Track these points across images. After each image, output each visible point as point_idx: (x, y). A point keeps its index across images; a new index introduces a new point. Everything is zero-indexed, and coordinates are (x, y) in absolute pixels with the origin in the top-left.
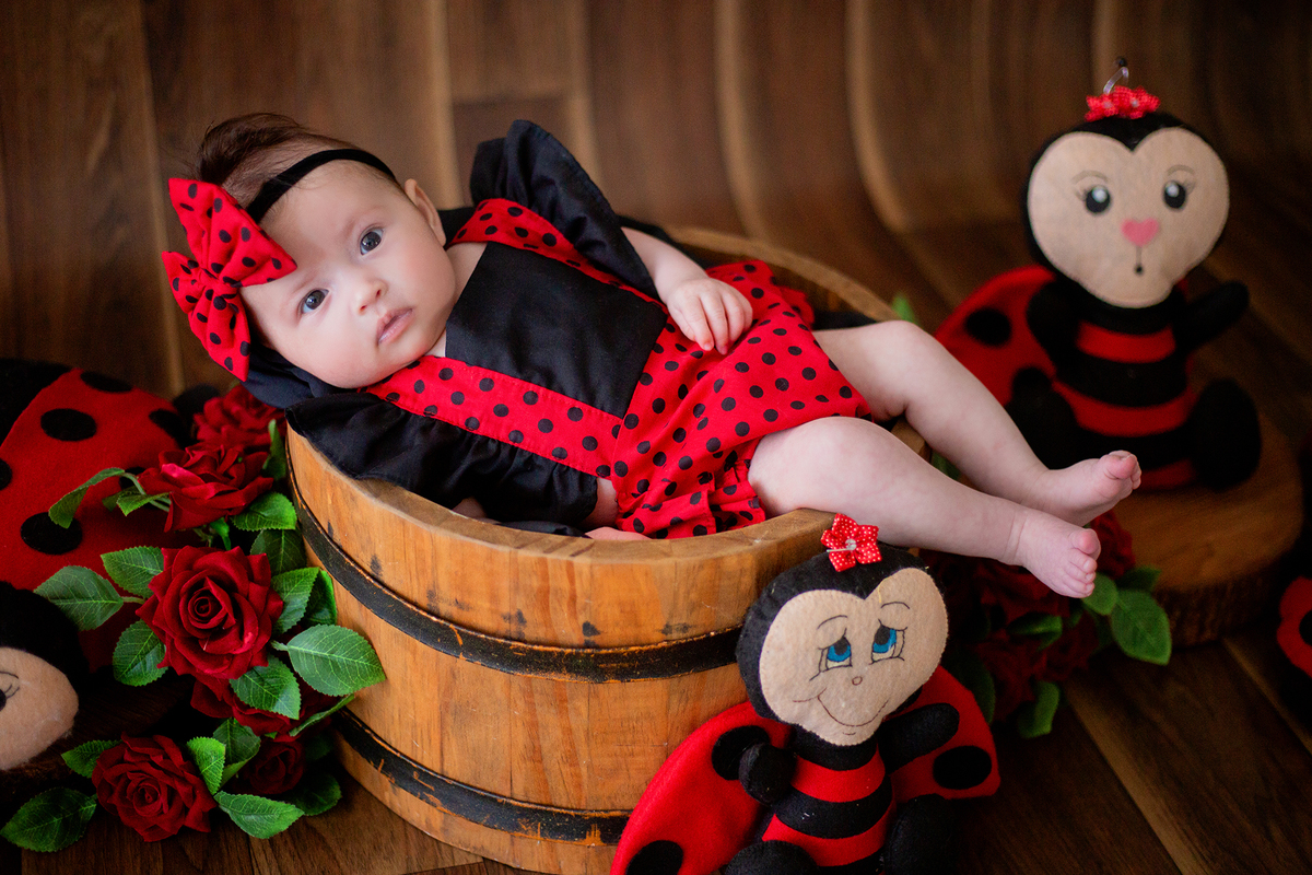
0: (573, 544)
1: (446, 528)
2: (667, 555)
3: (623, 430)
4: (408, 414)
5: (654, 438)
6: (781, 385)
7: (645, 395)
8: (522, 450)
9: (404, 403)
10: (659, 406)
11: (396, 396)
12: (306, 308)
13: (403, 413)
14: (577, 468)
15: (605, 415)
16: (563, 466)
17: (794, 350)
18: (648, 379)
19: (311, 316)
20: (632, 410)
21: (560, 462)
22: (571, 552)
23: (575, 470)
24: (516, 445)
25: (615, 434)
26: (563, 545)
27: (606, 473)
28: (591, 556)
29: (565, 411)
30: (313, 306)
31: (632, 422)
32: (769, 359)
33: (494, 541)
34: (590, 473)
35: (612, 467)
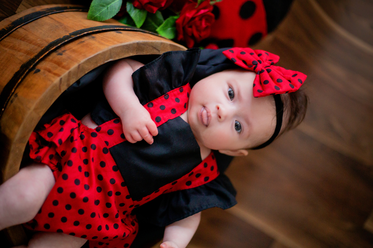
0: (66, 84)
3: (105, 145)
4: (172, 89)
5: (93, 153)
6: (68, 207)
7: (110, 163)
9: (176, 91)
10: (103, 164)
11: (181, 91)
12: (230, 89)
13: (174, 87)
15: (115, 144)
16: (112, 119)
17: (77, 223)
18: (115, 169)
19: (227, 89)
22: (63, 80)
23: (107, 121)
25: (107, 143)
26: (68, 80)
27: (97, 129)
28: (56, 85)
30: (229, 92)
31: (105, 151)
32: (81, 212)
33: (89, 61)
34: (102, 125)
35: (97, 133)
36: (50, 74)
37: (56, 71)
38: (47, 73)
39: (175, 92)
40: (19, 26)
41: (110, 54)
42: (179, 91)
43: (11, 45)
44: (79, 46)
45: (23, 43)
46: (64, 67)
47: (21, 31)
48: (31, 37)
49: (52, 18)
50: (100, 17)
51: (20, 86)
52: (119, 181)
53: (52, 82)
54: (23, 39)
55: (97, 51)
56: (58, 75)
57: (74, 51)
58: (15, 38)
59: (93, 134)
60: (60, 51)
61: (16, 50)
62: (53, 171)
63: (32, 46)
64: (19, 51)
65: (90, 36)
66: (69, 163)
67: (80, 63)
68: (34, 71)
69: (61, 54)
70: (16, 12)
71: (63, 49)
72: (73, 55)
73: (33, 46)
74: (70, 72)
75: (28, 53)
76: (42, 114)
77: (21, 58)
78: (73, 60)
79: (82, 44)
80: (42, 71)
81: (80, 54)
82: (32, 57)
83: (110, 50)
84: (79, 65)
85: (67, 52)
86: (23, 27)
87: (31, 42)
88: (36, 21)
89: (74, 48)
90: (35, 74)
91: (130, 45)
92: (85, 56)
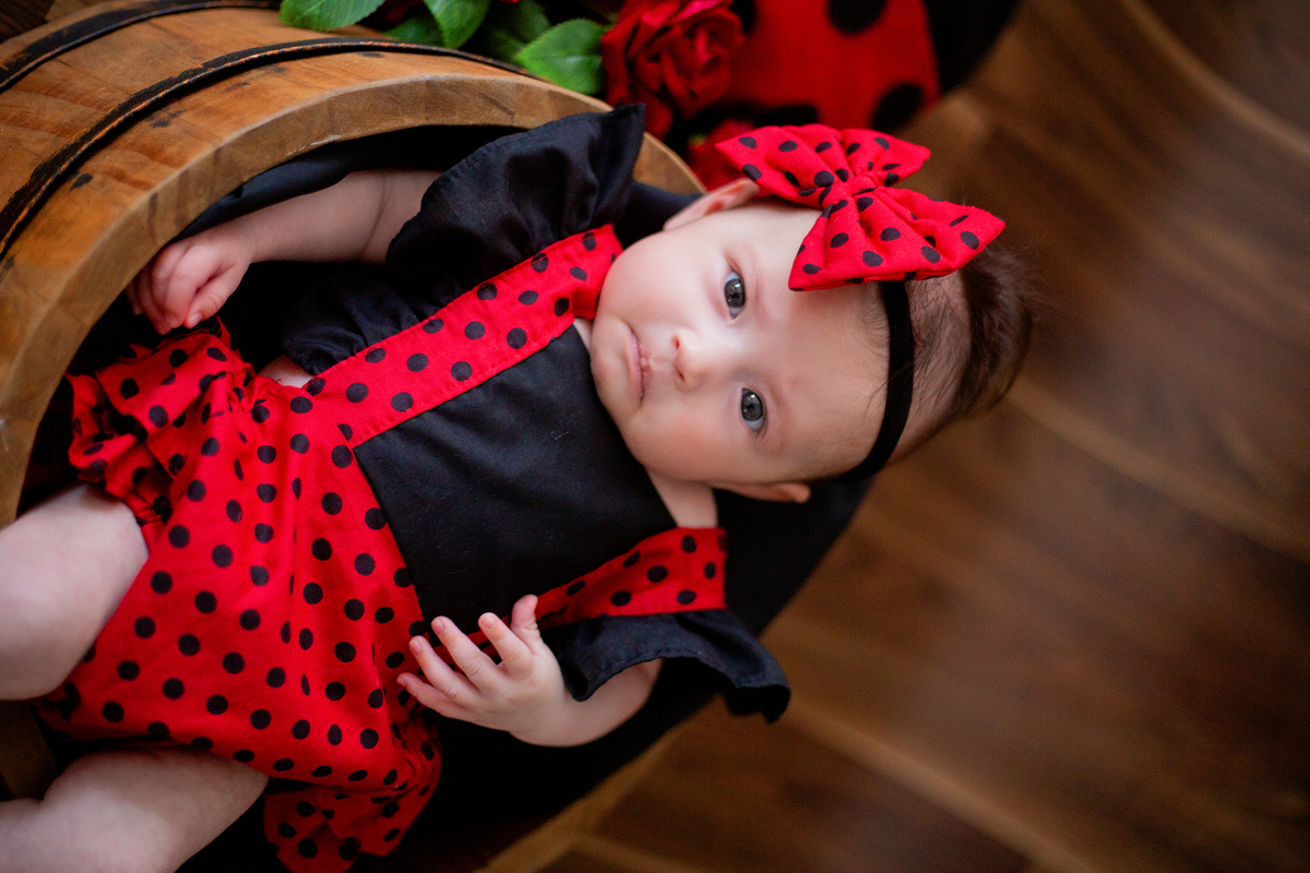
0: (171, 216)
1: (316, 108)
2: (65, 301)
8: (414, 324)
9: (572, 245)
11: (591, 247)
13: (564, 232)
14: (344, 363)
15: (373, 433)
16: (359, 350)
18: (375, 520)
19: (720, 278)
20: (352, 469)
21: (366, 350)
22: (161, 201)
23: (345, 358)
24: (426, 321)
26: (180, 203)
28: (135, 218)
29: (416, 396)
31: (341, 457)
33: (252, 138)
34: (327, 372)
35: (312, 399)
36: (121, 185)
37: (140, 176)
38: (113, 183)
39: (569, 250)
40: (49, 55)
41: (331, 115)
42: (580, 246)
43: (15, 112)
44: (228, 96)
45: (51, 102)
46: (168, 161)
47: (53, 70)
48: (80, 84)
49: (159, 27)
50: (319, 17)
51: (24, 234)
52: (387, 564)
53: (125, 207)
54: (54, 91)
55: (281, 107)
56: (142, 185)
57: (209, 111)
58: (29, 91)
59: (296, 403)
60: (162, 115)
61: (26, 126)
62: (140, 522)
63: (78, 110)
64: (37, 128)
65: (270, 68)
66: (194, 490)
67: (222, 144)
68: (74, 180)
69: (164, 124)
70: (48, 17)
71: (173, 108)
72: (203, 123)
73: (82, 108)
74: (185, 174)
75: (62, 131)
76: (89, 321)
77: (39, 148)
78: (198, 137)
79: (238, 91)
80: (97, 178)
81: (228, 117)
82: (72, 140)
83: (331, 104)
84: (218, 151)
85: (184, 116)
86: (60, 57)
87: (76, 98)
88: (107, 38)
89: (209, 104)
90: (74, 191)
91: (401, 87)
92: (241, 123)
